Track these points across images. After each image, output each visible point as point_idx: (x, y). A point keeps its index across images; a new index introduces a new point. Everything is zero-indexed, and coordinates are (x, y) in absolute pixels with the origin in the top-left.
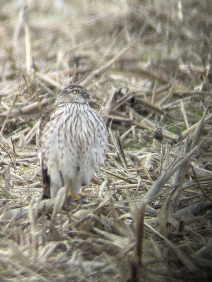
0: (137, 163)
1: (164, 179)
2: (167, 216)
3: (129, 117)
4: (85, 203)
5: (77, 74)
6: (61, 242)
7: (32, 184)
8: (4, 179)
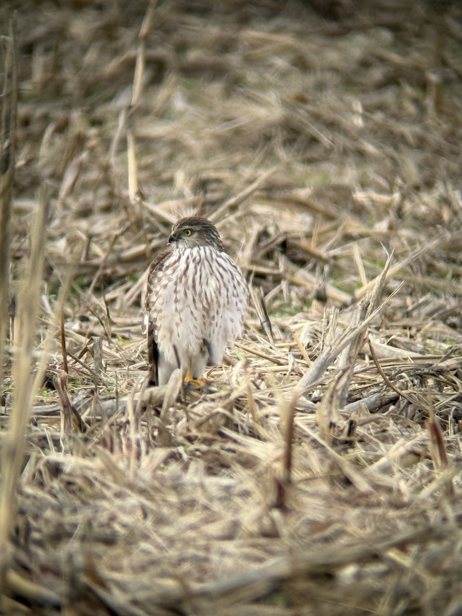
0: (288, 336)
1: (327, 358)
2: (330, 413)
3: (278, 268)
4: (211, 392)
5: (204, 205)
6: (174, 450)
7: (135, 365)
8: (93, 357)
